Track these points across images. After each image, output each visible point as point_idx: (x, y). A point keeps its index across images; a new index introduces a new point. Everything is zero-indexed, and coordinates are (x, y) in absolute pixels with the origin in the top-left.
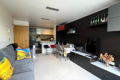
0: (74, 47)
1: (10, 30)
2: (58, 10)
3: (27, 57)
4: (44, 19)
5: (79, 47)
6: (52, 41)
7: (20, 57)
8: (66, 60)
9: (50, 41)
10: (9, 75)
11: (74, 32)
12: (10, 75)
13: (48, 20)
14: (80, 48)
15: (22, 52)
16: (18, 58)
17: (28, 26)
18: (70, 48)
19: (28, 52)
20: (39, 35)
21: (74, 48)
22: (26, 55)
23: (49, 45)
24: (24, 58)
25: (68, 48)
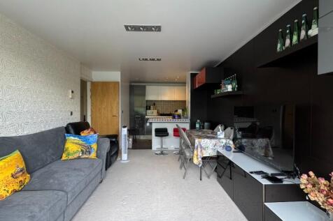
0: (232, 137)
1: (72, 92)
2: (158, 29)
3: (85, 156)
4: (153, 60)
5: (251, 140)
6: (179, 117)
7: (68, 154)
8: (204, 178)
9: (174, 117)
10: (5, 190)
11: (229, 88)
12: (8, 192)
13: (158, 60)
14: (254, 141)
15: (75, 141)
16: (64, 157)
17: (120, 81)
18: (214, 141)
19: (90, 143)
20: (154, 103)
21: (231, 142)
22: (82, 151)
23: (170, 128)
24: (76, 156)
25: (206, 140)
